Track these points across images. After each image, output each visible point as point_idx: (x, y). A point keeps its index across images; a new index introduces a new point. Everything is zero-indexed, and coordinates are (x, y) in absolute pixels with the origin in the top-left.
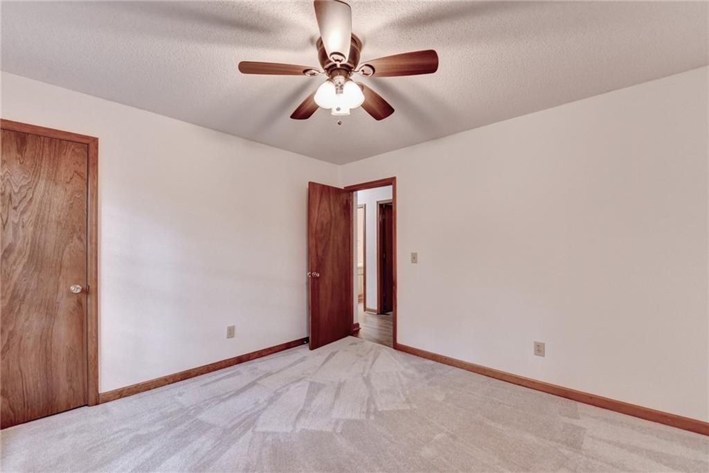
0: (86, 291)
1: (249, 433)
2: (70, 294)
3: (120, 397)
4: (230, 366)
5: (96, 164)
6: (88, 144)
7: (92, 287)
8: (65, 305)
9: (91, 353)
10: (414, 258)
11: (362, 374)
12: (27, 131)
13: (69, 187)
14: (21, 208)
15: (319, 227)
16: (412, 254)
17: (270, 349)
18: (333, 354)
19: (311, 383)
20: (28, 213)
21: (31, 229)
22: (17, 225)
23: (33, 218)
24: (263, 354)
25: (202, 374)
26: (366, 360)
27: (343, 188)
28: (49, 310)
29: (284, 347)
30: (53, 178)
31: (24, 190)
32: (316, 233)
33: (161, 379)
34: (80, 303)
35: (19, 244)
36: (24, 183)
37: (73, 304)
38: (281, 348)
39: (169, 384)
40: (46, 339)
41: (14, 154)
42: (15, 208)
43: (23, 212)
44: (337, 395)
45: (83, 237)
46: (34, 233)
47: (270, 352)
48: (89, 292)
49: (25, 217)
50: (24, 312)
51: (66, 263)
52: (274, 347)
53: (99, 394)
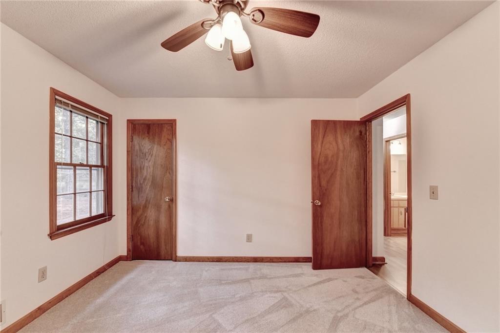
0: (172, 200)
1: (208, 315)
2: (166, 202)
3: (186, 261)
4: (249, 262)
5: (175, 133)
6: (172, 124)
7: (174, 198)
8: (164, 207)
9: (174, 233)
10: (434, 193)
11: (339, 312)
12: (150, 123)
13: (165, 147)
14: (149, 159)
15: (322, 159)
16: (431, 187)
17: (280, 258)
18: (329, 280)
19: (285, 298)
20: (151, 161)
21: (152, 169)
22: (147, 167)
23: (153, 163)
24: (274, 261)
25: (229, 262)
26: (358, 299)
27: (359, 120)
28: (158, 207)
29: (293, 260)
30: (159, 144)
31: (149, 151)
32: (319, 164)
33: (206, 257)
34: (169, 206)
35: (148, 176)
36: (149, 148)
37: (167, 207)
38: (291, 260)
39: (210, 262)
40: (157, 222)
41: (146, 135)
42: (147, 159)
43: (149, 161)
44: (294, 320)
45: (171, 172)
46: (153, 170)
47: (280, 260)
48: (173, 201)
49: (150, 163)
50: (150, 207)
51: (164, 185)
52: (283, 258)
53: (177, 256)
